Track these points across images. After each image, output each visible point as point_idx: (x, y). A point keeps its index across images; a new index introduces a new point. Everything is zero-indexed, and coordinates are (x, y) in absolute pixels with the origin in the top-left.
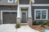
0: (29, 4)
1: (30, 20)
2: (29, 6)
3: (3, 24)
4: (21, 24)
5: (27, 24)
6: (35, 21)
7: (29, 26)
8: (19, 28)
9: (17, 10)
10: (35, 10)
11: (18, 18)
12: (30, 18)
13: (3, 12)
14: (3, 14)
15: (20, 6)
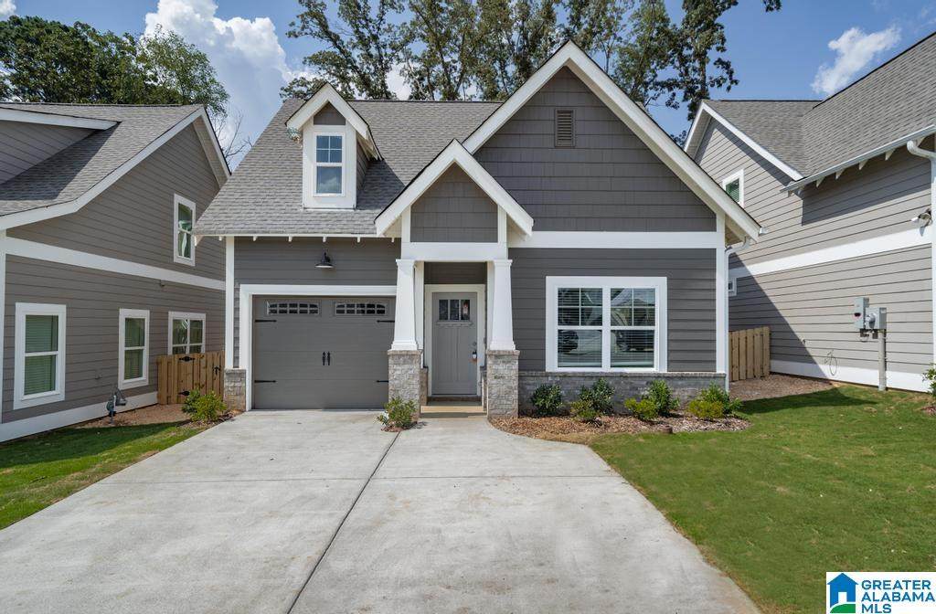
0: (495, 240)
1: (502, 368)
2: (494, 254)
3: (254, 408)
4: (425, 409)
5: (479, 409)
6: (545, 381)
7: (490, 419)
8: (412, 431)
9: (393, 281)
10: (554, 284)
11: (400, 355)
12: (498, 356)
13: (256, 299)
14: (256, 321)
15: (415, 253)
